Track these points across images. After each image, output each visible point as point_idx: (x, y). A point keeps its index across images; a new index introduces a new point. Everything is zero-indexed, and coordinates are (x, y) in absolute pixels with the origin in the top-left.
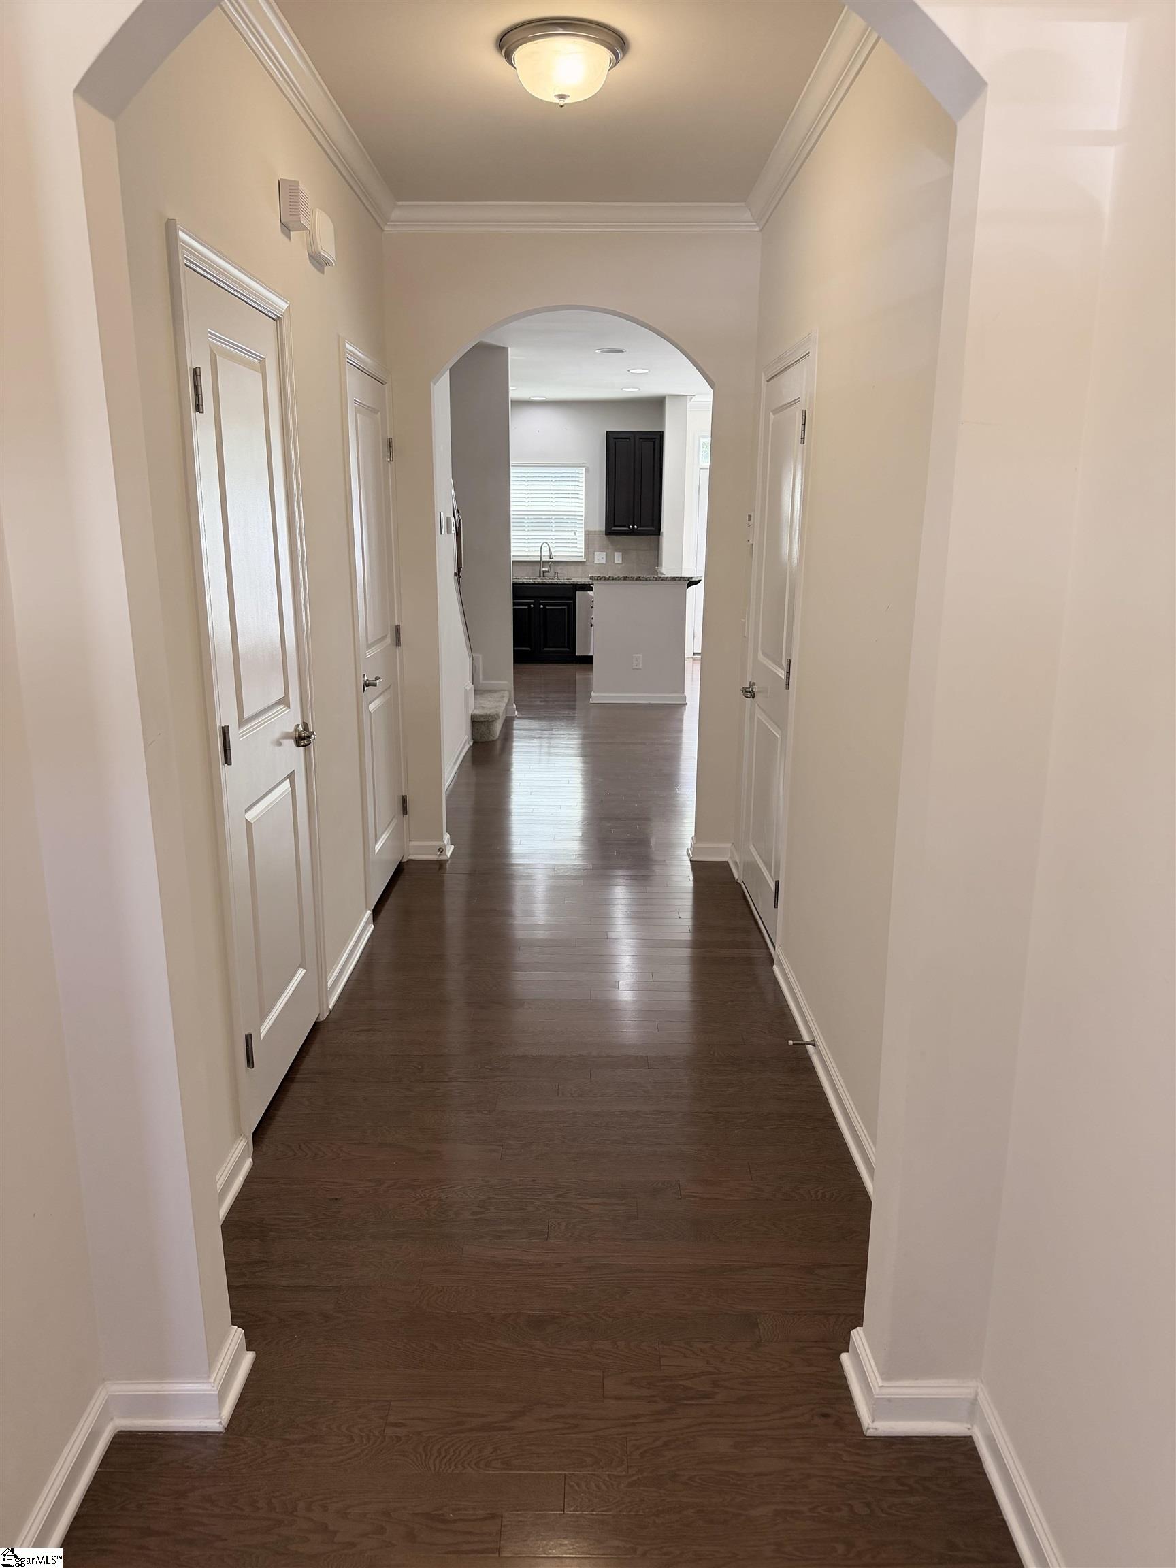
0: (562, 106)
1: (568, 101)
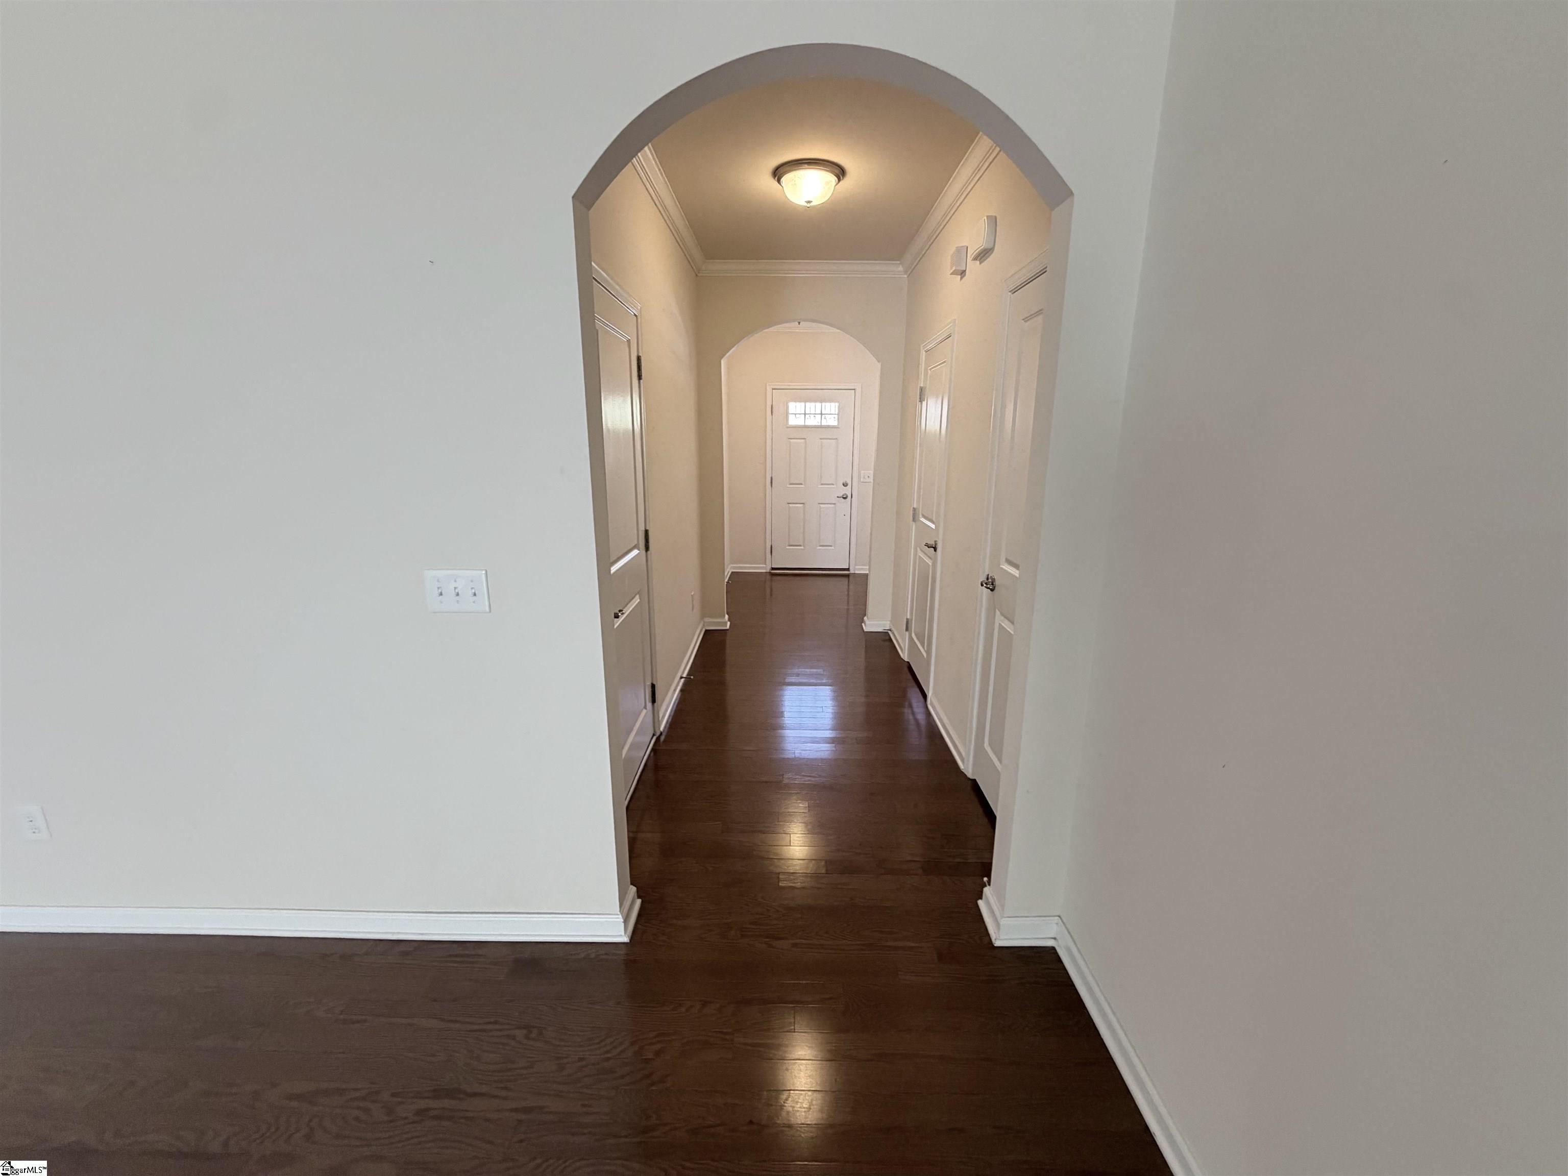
0: (808, 207)
1: (812, 204)
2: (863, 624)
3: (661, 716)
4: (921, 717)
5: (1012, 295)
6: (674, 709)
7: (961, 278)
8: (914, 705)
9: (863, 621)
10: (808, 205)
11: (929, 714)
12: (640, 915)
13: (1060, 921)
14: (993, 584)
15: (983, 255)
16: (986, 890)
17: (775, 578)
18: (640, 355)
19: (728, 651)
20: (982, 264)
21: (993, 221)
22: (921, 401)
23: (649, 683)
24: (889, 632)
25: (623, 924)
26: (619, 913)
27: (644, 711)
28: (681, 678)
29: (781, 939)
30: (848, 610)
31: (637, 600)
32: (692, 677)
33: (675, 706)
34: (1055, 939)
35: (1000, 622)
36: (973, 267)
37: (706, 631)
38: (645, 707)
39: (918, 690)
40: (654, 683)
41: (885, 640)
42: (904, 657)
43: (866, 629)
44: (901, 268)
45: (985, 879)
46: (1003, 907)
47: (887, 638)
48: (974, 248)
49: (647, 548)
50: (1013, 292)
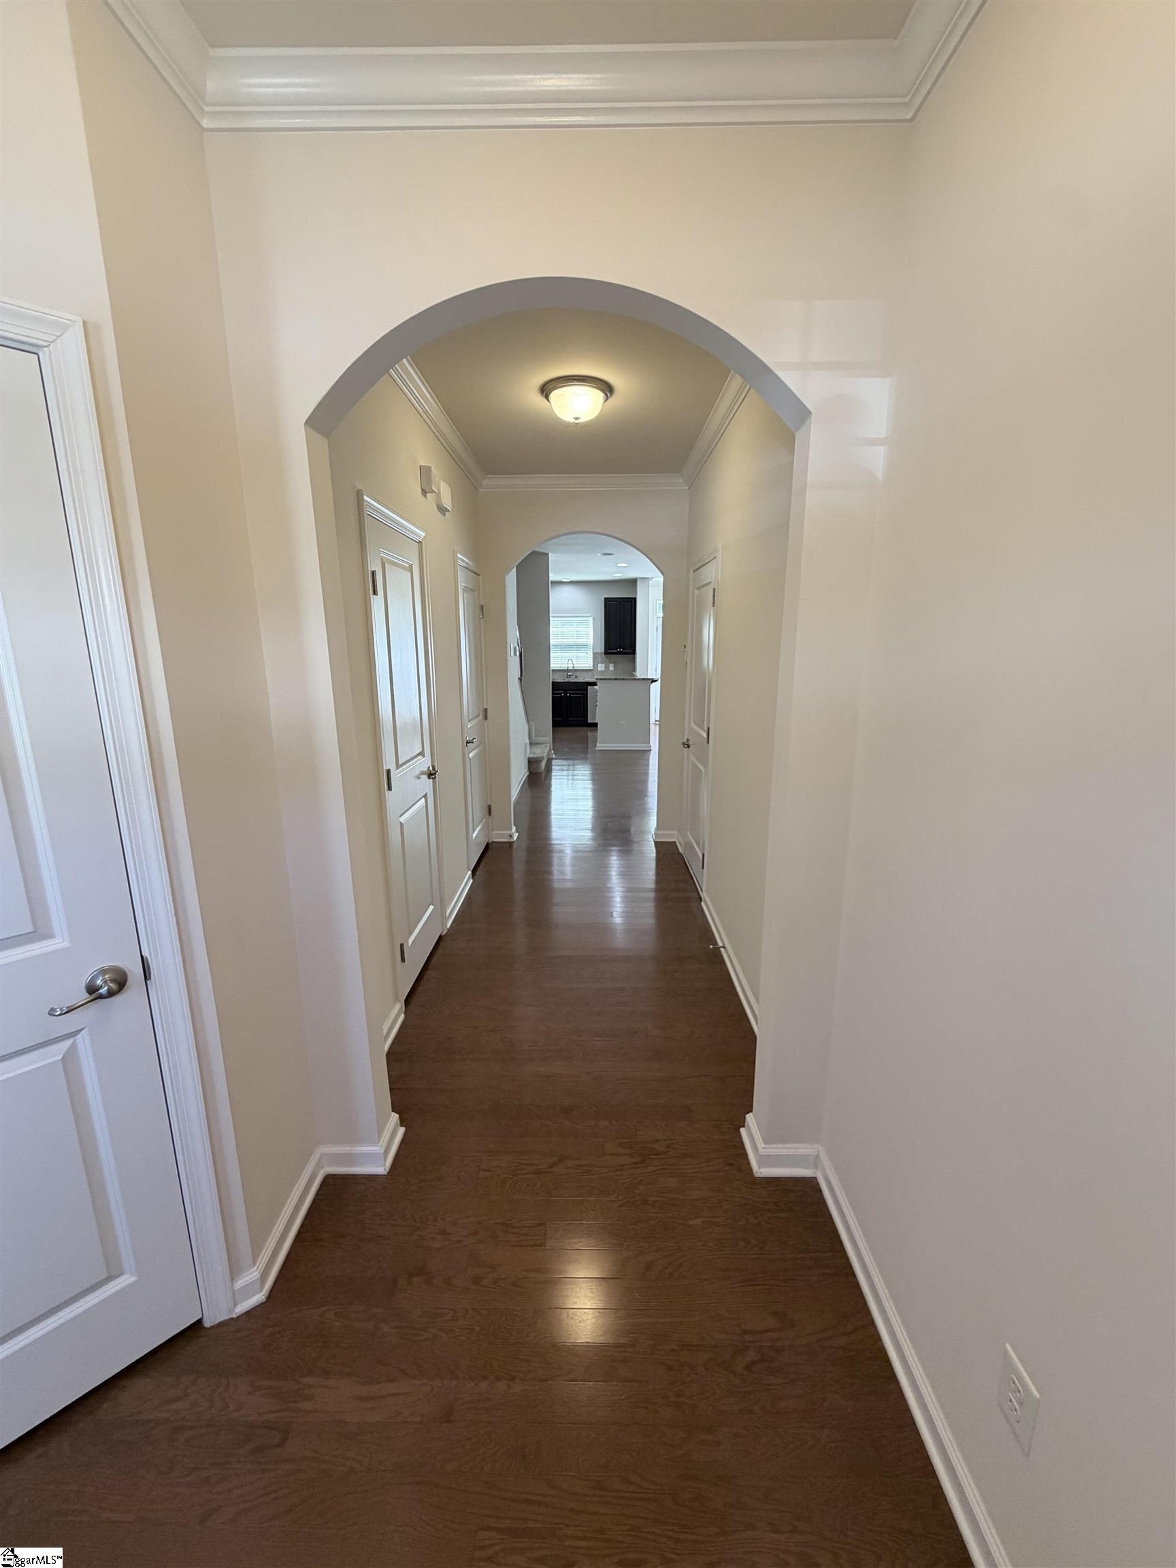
1: (579, 421)
10: (577, 422)
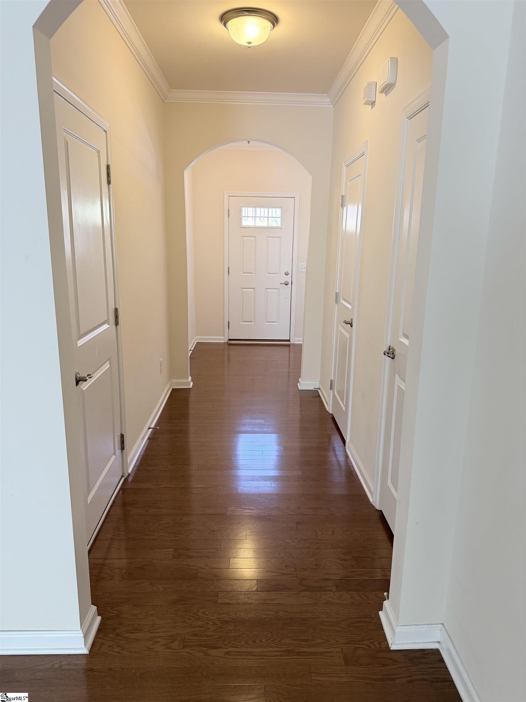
0: (249, 47)
1: (252, 45)
2: (298, 384)
3: (129, 461)
4: (341, 458)
5: (409, 121)
6: (142, 454)
7: (372, 108)
8: (337, 449)
9: (298, 382)
10: (249, 45)
11: (347, 457)
12: (99, 630)
13: (443, 628)
14: (393, 354)
15: (387, 89)
16: (386, 603)
17: (231, 347)
18: (110, 163)
19: (191, 406)
20: (388, 96)
21: (394, 61)
22: (342, 206)
23: (118, 434)
24: (318, 390)
25: (83, 638)
26: (80, 629)
27: (113, 457)
28: (149, 428)
29: (214, 648)
30: (289, 372)
31: (107, 366)
32: (158, 428)
33: (143, 452)
34: (439, 642)
35: (399, 384)
36: (380, 98)
37: (173, 389)
38: (114, 454)
39: (339, 437)
40: (123, 433)
41: (316, 397)
42: (329, 409)
43: (301, 387)
44: (328, 100)
45: (385, 594)
46: (398, 618)
47: (318, 395)
48: (381, 83)
49: (117, 324)
50: (410, 118)
